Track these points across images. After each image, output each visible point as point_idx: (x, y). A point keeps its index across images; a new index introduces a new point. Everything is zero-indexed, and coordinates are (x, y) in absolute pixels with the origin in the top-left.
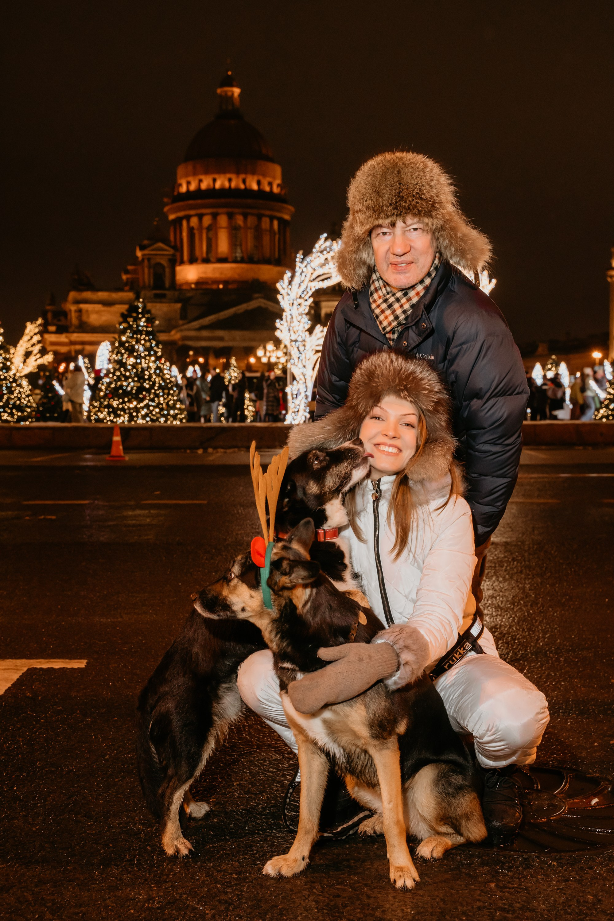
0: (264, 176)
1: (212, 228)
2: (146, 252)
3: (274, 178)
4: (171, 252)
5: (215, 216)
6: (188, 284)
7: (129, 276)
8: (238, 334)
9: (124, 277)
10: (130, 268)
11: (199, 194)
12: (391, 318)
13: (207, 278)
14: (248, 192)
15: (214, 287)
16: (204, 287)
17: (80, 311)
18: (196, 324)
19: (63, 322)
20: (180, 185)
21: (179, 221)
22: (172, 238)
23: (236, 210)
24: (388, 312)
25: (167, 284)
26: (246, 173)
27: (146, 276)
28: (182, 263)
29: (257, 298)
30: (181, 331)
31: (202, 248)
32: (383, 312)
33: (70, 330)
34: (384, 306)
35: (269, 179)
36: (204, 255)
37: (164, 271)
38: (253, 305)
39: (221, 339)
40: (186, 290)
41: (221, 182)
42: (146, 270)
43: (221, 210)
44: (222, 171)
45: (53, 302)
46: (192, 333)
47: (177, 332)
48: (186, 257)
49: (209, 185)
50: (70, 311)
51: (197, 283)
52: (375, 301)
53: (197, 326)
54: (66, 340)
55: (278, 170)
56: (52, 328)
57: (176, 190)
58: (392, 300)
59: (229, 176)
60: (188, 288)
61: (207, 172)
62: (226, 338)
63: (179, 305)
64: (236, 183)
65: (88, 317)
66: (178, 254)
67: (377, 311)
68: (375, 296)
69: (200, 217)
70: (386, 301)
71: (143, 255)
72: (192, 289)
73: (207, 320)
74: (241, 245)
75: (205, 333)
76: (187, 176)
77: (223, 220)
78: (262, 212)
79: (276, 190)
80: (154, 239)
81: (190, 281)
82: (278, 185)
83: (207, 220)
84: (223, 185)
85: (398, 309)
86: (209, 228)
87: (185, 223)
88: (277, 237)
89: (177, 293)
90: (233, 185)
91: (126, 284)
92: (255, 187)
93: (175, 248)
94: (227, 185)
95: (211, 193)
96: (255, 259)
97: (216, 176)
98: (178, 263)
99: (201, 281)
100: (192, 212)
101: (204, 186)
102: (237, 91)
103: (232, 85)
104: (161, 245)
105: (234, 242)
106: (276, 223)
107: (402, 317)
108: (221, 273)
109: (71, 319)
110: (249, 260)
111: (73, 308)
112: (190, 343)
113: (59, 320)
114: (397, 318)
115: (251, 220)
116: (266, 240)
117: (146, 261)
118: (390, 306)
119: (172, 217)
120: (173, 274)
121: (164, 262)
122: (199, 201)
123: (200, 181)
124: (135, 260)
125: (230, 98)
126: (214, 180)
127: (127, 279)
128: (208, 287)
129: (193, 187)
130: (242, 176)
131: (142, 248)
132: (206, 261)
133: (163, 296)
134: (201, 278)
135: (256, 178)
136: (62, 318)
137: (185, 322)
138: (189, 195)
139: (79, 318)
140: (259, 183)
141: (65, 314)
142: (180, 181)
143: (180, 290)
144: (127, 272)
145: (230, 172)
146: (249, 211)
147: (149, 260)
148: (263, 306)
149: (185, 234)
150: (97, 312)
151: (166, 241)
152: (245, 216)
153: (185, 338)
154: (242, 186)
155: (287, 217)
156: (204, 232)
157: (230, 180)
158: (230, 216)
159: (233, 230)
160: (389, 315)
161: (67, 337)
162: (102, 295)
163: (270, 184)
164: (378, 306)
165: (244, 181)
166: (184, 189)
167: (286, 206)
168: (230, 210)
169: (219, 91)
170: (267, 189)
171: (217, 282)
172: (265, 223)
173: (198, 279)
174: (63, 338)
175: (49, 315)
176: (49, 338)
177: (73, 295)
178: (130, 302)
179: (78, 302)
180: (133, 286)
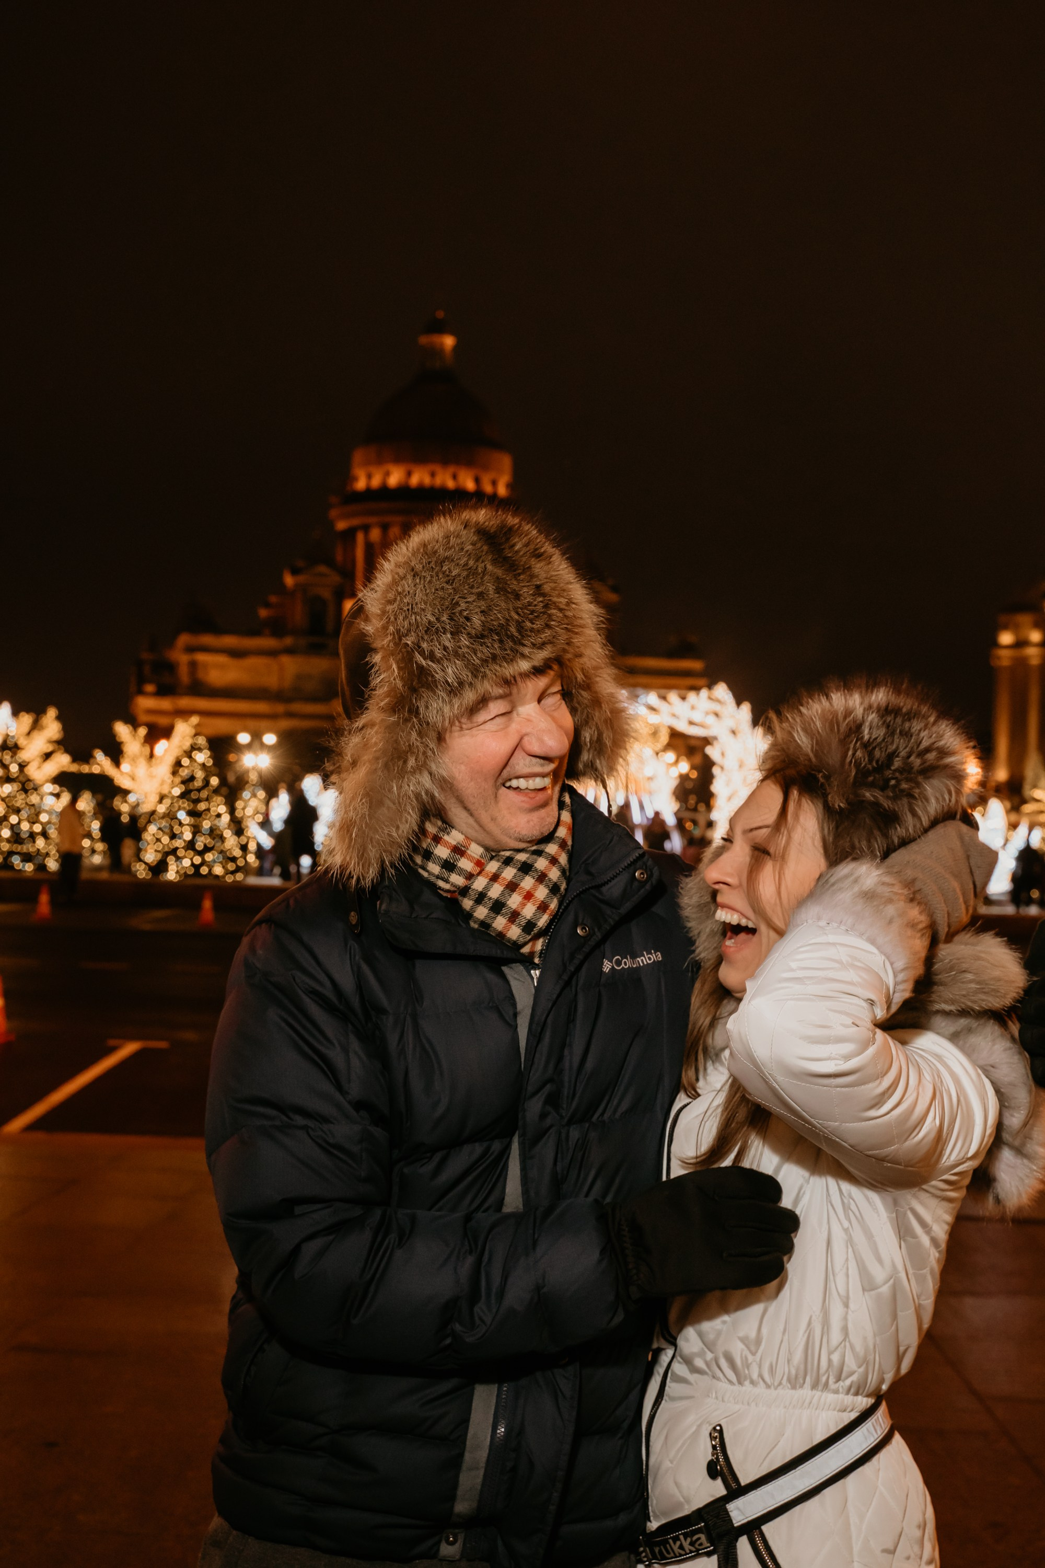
0: (486, 467)
2: (300, 578)
3: (501, 473)
4: (335, 578)
7: (270, 612)
9: (263, 613)
10: (273, 599)
11: (384, 493)
14: (460, 493)
17: (193, 665)
19: (167, 679)
20: (356, 479)
21: (350, 534)
22: (339, 557)
25: (330, 630)
26: (458, 464)
27: (298, 614)
33: (178, 693)
35: (492, 475)
37: (325, 608)
41: (419, 477)
42: (299, 606)
44: (421, 459)
45: (151, 648)
49: (400, 481)
50: (179, 662)
54: (171, 707)
55: (505, 462)
56: (150, 688)
57: (349, 485)
59: (432, 467)
61: (398, 461)
64: (443, 479)
65: (206, 674)
66: (348, 583)
71: (295, 583)
76: (367, 463)
79: (502, 491)
80: (314, 560)
82: (506, 485)
84: (421, 481)
87: (360, 537)
90: (438, 481)
91: (265, 624)
92: (470, 485)
93: (343, 570)
94: (427, 481)
95: (403, 493)
97: (412, 467)
98: (346, 597)
100: (372, 520)
101: (392, 482)
102: (449, 341)
103: (442, 333)
104: (322, 569)
109: (180, 675)
111: (184, 658)
113: (162, 676)
117: (299, 593)
119: (341, 525)
120: (339, 612)
121: (326, 594)
122: (384, 505)
123: (387, 474)
124: (281, 588)
125: (437, 352)
126: (409, 474)
127: (268, 616)
129: (376, 482)
130: (451, 469)
131: (295, 572)
133: (322, 646)
135: (472, 473)
136: (166, 673)
138: (369, 494)
139: (193, 674)
140: (477, 480)
141: (171, 667)
142: (356, 473)
144: (267, 605)
145: (434, 463)
147: (304, 590)
149: (359, 552)
150: (221, 666)
151: (330, 562)
154: (451, 485)
157: (433, 475)
161: (172, 703)
162: (229, 641)
165: (455, 477)
166: (361, 484)
169: (424, 340)
170: (488, 489)
174: (165, 704)
175: (147, 669)
176: (145, 703)
177: (184, 639)
178: (272, 653)
179: (191, 649)
180: (277, 628)
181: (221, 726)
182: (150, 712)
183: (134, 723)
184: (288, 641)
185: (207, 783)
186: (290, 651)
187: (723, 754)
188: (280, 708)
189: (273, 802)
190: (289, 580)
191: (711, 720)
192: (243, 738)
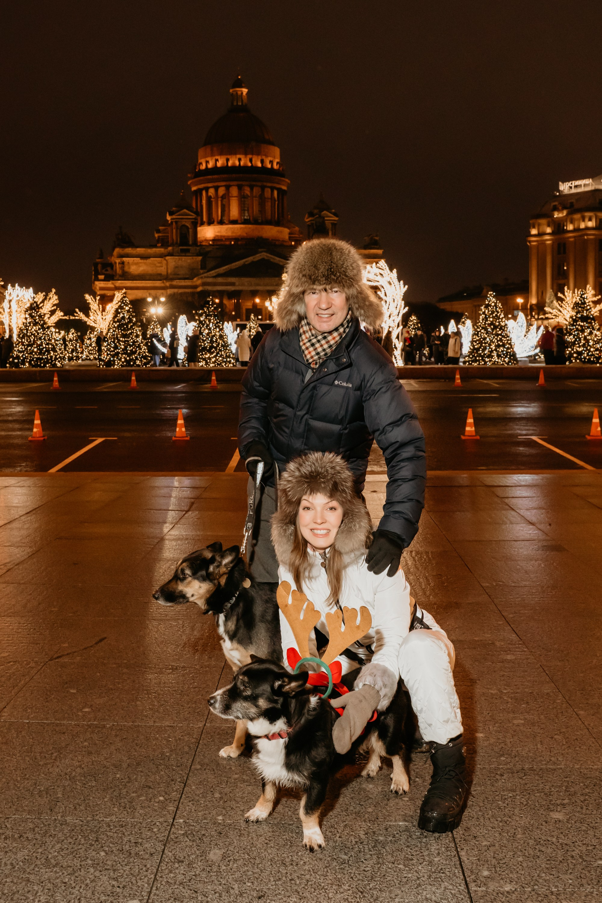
0: (267, 156)
1: (226, 197)
2: (174, 217)
3: (274, 158)
4: (194, 216)
5: (228, 188)
6: (206, 240)
7: (160, 235)
8: (245, 280)
9: (156, 235)
10: (160, 228)
11: (215, 170)
12: (313, 353)
13: (221, 236)
14: (254, 169)
15: (227, 243)
16: (219, 243)
17: (123, 263)
18: (213, 273)
19: (110, 272)
20: (201, 163)
21: (199, 191)
22: (194, 205)
23: (244, 183)
24: (311, 349)
25: (191, 243)
26: (252, 154)
27: (174, 235)
28: (202, 224)
29: (262, 252)
30: (202, 278)
31: (218, 213)
32: (307, 348)
33: (115, 279)
34: (308, 344)
35: (270, 159)
36: (220, 218)
37: (188, 231)
38: (258, 257)
39: (233, 284)
40: (205, 246)
41: (233, 161)
42: (174, 231)
43: (232, 183)
44: (233, 152)
45: (101, 256)
46: (210, 280)
47: (198, 279)
48: (205, 219)
49: (223, 164)
50: (116, 263)
51: (214, 240)
52: (303, 340)
53: (215, 275)
54: (112, 286)
55: (277, 151)
56: (101, 277)
57: (197, 167)
58: (314, 341)
59: (238, 156)
60: (207, 244)
61: (221, 154)
62: (237, 284)
63: (200, 258)
64: (245, 161)
65: (129, 268)
66: (199, 218)
67: (303, 348)
68: (303, 337)
69: (216, 188)
70: (310, 341)
71: (172, 219)
72: (210, 245)
73: (222, 270)
74: (248, 210)
75: (220, 280)
76: (205, 157)
77: (234, 191)
78: (265, 184)
79: (275, 167)
80: (181, 207)
81: (208, 239)
82: (277, 163)
83: (222, 191)
84: (234, 163)
85: (319, 347)
86: (223, 197)
87: (204, 193)
88: (277, 203)
89: (198, 248)
90: (242, 163)
91: (158, 241)
92: (259, 165)
93: (196, 213)
94: (237, 163)
95: (225, 170)
96: (260, 221)
97: (229, 157)
98: (198, 225)
99: (217, 238)
100: (210, 185)
101: (219, 164)
102: (245, 91)
103: (242, 87)
104: (185, 210)
105: (242, 209)
106: (276, 193)
107: (322, 354)
108: (233, 232)
109: (116, 270)
110: (255, 222)
111: (118, 261)
112: (209, 288)
113: (107, 270)
114: (318, 354)
115: (257, 191)
116: (268, 205)
117: (174, 223)
118: (313, 345)
119: (194, 188)
120: (195, 233)
121: (188, 224)
122: (215, 176)
123: (217, 160)
124: (165, 223)
125: (240, 97)
126: (228, 160)
127: (159, 237)
128: (222, 243)
129: (210, 165)
130: (250, 156)
131: (171, 214)
132: (221, 223)
133: (188, 251)
134: (217, 236)
135: (260, 158)
136: (109, 269)
137: (206, 271)
138: (208, 171)
139: (122, 268)
140: (262, 161)
141: (112, 266)
142: (200, 161)
143: (201, 246)
144: (158, 231)
145: (240, 154)
146: (254, 183)
147: (176, 222)
148: (266, 258)
149: (204, 202)
150: (137, 264)
151: (189, 208)
152: (252, 188)
153: (204, 284)
154: (250, 164)
155: (285, 188)
156: (220, 199)
157: (240, 160)
158: (240, 188)
159: (242, 199)
160: (312, 351)
161: (113, 284)
162: (140, 251)
163: (271, 162)
164: (304, 344)
165: (251, 160)
166: (203, 167)
167: (283, 179)
168: (240, 183)
169: (231, 91)
170: (269, 166)
171: (229, 239)
172: (268, 193)
173: (214, 237)
174: (110, 284)
175: (99, 267)
176: (99, 284)
177: (117, 251)
178: (162, 256)
179: (121, 256)
180: (164, 242)
181: (138, 294)
182: (101, 289)
183: (94, 295)
184: (170, 248)
185: (130, 321)
186: (171, 254)
187: (386, 295)
188: (168, 284)
189: (165, 329)
190: (169, 218)
191: (379, 278)
192: (150, 300)
